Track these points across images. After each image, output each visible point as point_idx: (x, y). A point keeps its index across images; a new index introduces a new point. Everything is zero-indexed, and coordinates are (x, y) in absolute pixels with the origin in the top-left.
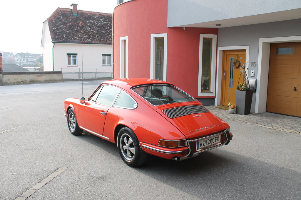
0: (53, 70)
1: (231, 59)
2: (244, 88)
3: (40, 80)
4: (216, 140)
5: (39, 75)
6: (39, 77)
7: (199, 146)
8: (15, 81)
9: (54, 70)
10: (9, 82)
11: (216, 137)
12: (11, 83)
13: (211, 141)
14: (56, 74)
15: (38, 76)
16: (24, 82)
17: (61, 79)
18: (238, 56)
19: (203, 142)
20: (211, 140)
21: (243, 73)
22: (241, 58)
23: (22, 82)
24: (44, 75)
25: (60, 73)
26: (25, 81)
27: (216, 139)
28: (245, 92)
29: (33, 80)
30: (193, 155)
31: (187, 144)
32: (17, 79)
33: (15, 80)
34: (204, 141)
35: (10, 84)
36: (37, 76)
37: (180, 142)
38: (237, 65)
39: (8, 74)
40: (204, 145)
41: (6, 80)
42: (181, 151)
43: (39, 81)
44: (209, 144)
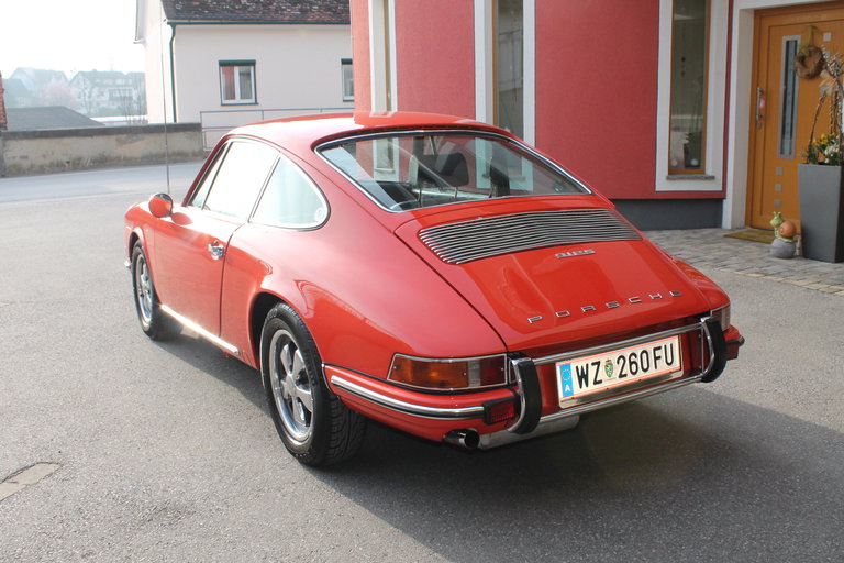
0: (175, 120)
1: (788, 42)
2: (835, 154)
3: (129, 155)
4: (656, 358)
5: (124, 137)
6: (125, 143)
7: (571, 387)
8: (47, 161)
9: (178, 121)
10: (25, 164)
11: (660, 348)
12: (32, 166)
13: (631, 363)
14: (182, 133)
15: (121, 143)
16: (74, 164)
17: (201, 150)
18: (814, 28)
19: (592, 370)
20: (633, 358)
21: (829, 92)
22: (827, 37)
23: (68, 162)
24: (140, 136)
25: (194, 128)
26: (80, 159)
27: (658, 353)
28: (838, 169)
29: (106, 154)
30: (539, 427)
31: (513, 377)
32: (53, 154)
33: (44, 156)
34: (598, 363)
35: (28, 170)
36: (118, 140)
37: (477, 367)
38: (812, 65)
39: (20, 138)
40: (596, 382)
41: (14, 158)
42: (481, 408)
43: (125, 158)
44: (621, 376)
